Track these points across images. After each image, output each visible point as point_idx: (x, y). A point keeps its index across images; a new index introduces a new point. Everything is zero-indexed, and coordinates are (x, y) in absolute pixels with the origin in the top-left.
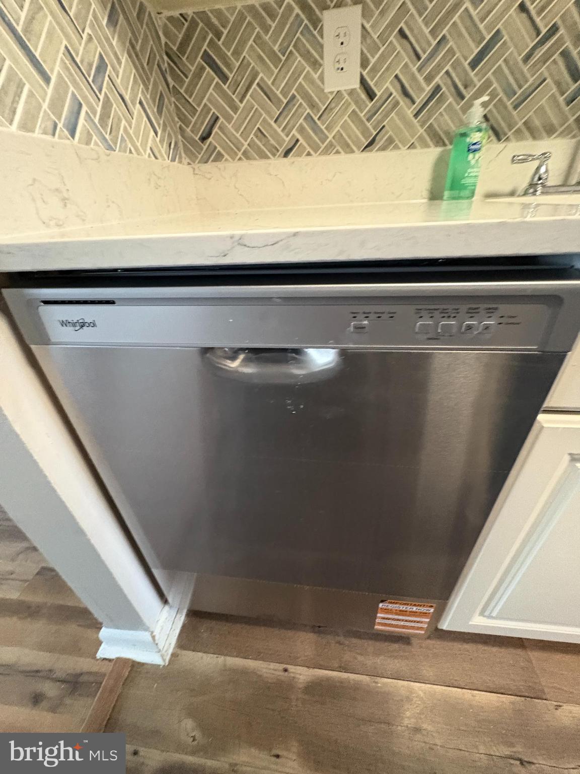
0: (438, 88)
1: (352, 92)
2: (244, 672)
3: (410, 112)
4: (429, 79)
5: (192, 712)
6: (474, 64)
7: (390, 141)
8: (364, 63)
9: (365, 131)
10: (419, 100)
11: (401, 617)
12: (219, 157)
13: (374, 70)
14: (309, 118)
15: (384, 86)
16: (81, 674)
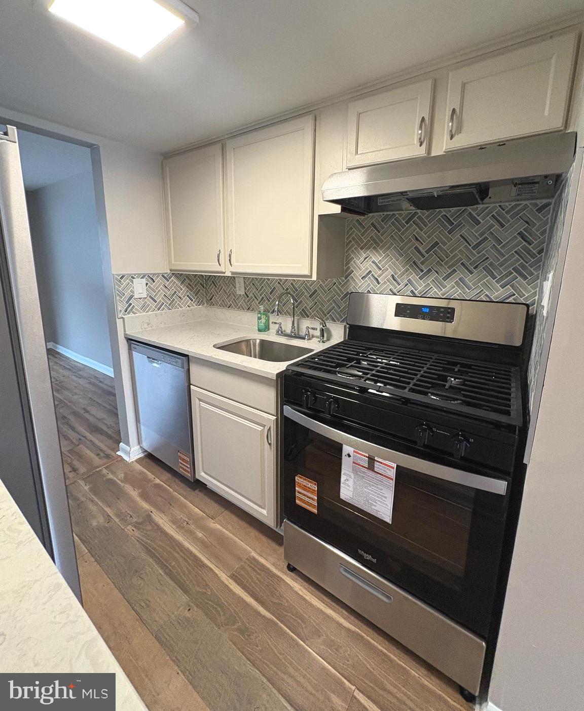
0: (263, 298)
1: (243, 295)
2: (145, 473)
3: (257, 302)
4: (260, 295)
5: (126, 474)
6: (271, 293)
7: (253, 309)
8: (245, 289)
9: (247, 305)
10: (260, 300)
11: (184, 463)
12: (214, 305)
13: (248, 291)
14: (234, 299)
15: (251, 295)
16: (109, 455)
